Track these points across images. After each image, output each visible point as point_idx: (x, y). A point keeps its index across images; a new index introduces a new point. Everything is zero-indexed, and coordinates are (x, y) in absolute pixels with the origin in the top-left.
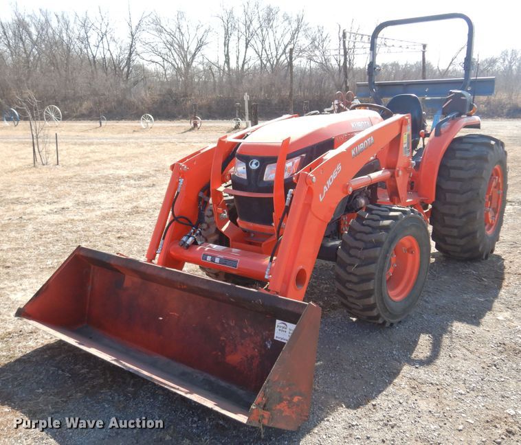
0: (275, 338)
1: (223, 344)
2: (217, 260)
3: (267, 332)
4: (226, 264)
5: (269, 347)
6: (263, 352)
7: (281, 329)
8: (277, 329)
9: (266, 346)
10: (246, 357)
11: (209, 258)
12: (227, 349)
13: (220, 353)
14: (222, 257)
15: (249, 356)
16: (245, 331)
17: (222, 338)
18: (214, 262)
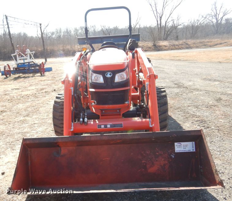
0: (176, 152)
1: (144, 164)
2: (109, 126)
3: (171, 150)
4: (115, 127)
5: (173, 157)
6: (170, 160)
7: (178, 146)
8: (176, 147)
9: (171, 157)
10: (161, 166)
11: (103, 126)
12: (148, 166)
13: (143, 170)
14: (111, 124)
15: (162, 165)
16: (158, 154)
17: (143, 162)
18: (107, 127)
